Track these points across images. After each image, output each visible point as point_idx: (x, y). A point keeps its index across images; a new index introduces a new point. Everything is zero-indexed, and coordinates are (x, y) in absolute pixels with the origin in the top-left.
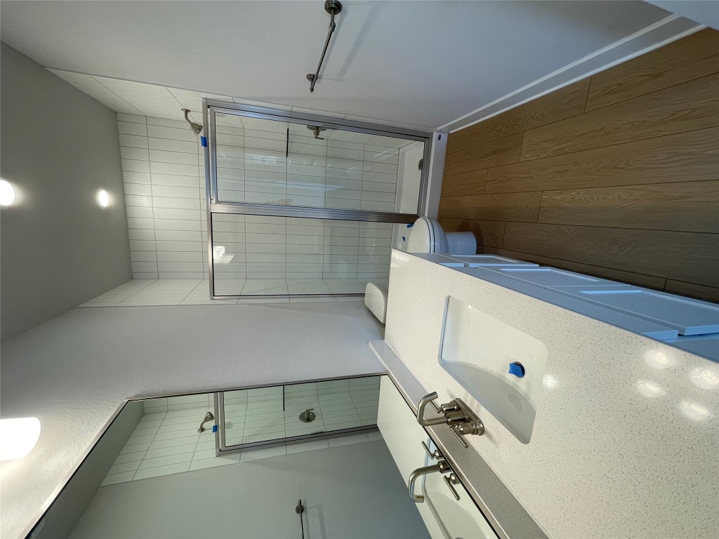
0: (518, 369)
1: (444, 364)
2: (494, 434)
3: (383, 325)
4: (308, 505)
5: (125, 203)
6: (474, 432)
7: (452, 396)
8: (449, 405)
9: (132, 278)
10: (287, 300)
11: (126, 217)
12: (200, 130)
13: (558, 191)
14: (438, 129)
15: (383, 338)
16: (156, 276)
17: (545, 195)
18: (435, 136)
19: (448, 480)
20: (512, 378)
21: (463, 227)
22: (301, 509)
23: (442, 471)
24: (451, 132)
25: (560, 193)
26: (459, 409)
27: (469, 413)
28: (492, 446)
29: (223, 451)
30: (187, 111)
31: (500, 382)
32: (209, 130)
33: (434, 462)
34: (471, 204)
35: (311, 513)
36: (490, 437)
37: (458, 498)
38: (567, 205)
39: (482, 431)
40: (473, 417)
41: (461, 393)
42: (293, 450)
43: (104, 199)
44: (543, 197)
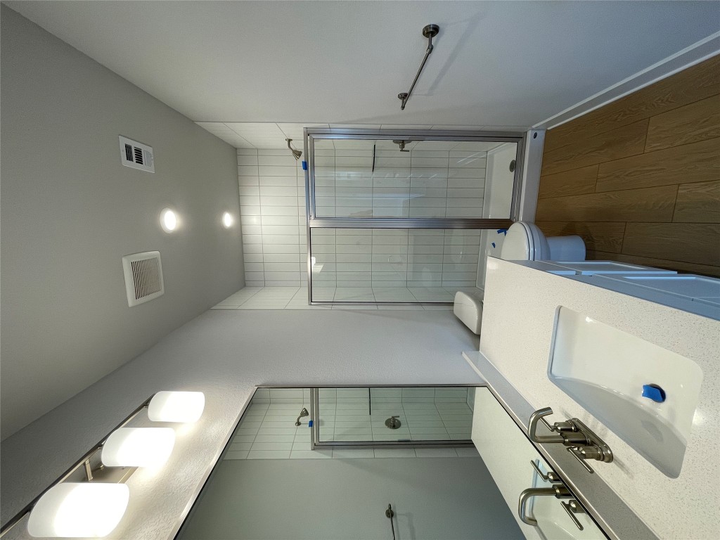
0: (657, 393)
3: (478, 336)
4: (397, 511)
6: (599, 458)
7: (567, 415)
8: (564, 424)
9: (245, 286)
10: (374, 308)
11: (242, 235)
12: (300, 155)
13: (703, 184)
14: (534, 127)
15: (478, 349)
16: (263, 284)
17: (683, 189)
18: (530, 135)
19: (568, 507)
20: (647, 402)
21: (568, 230)
22: (390, 514)
23: (558, 496)
24: (549, 129)
25: (706, 185)
26: (577, 430)
27: (590, 435)
28: (625, 476)
29: (318, 446)
30: (290, 140)
31: (630, 405)
32: (309, 155)
33: (549, 485)
34: (577, 204)
35: (400, 519)
36: (621, 466)
37: (581, 528)
39: (610, 458)
40: (596, 441)
41: (578, 412)
42: (380, 454)
43: (228, 220)
44: (679, 191)
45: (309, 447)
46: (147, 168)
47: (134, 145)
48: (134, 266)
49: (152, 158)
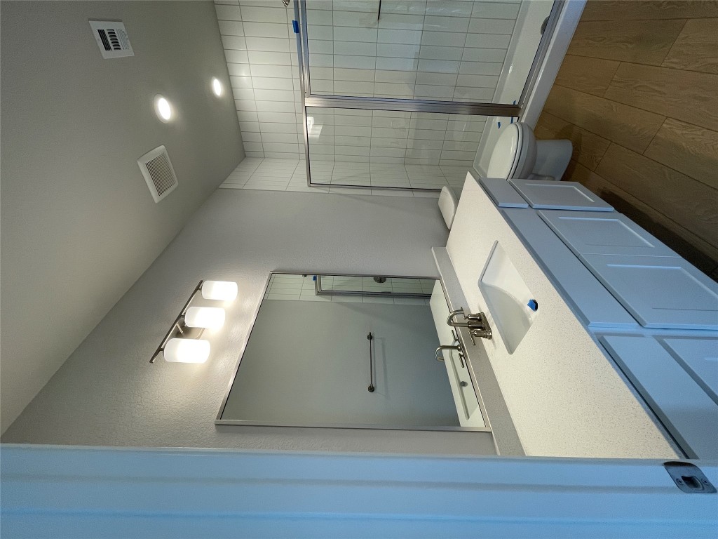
0: (534, 305)
1: (482, 286)
2: (496, 342)
3: (449, 231)
4: (376, 336)
5: (231, 85)
6: (486, 337)
7: (480, 309)
8: (474, 315)
9: (245, 157)
10: (369, 192)
11: (236, 110)
13: (683, 124)
15: (445, 245)
16: (263, 155)
17: (667, 124)
19: (461, 356)
20: (529, 308)
22: (370, 337)
23: (459, 350)
25: (684, 127)
26: (480, 320)
27: (486, 324)
28: (494, 347)
29: (321, 293)
33: (457, 344)
35: (377, 342)
36: (494, 342)
37: (463, 367)
38: (684, 144)
39: (491, 337)
40: (487, 327)
41: (485, 310)
42: (367, 300)
43: (218, 87)
44: (664, 125)
45: (314, 293)
46: (126, 52)
47: (105, 26)
48: (149, 166)
49: (127, 37)
